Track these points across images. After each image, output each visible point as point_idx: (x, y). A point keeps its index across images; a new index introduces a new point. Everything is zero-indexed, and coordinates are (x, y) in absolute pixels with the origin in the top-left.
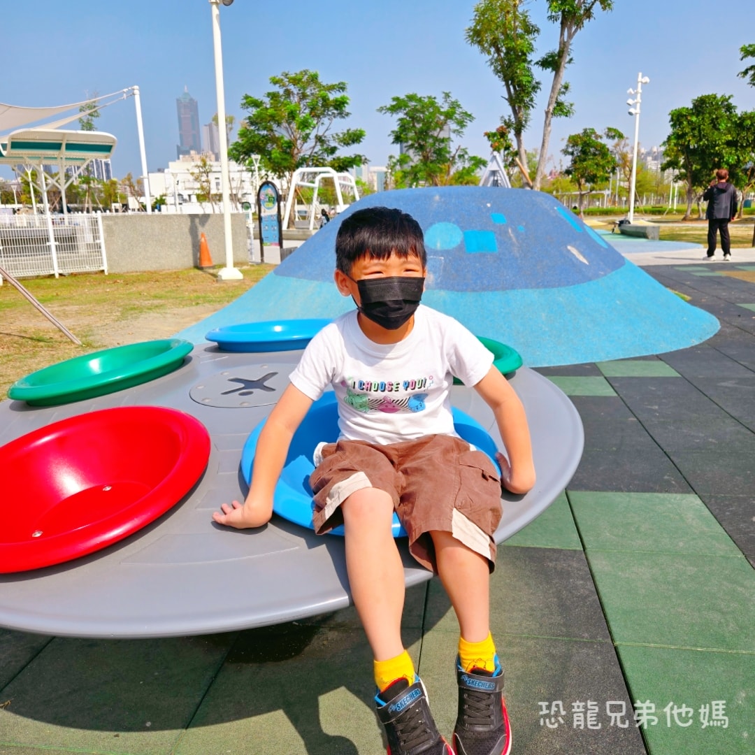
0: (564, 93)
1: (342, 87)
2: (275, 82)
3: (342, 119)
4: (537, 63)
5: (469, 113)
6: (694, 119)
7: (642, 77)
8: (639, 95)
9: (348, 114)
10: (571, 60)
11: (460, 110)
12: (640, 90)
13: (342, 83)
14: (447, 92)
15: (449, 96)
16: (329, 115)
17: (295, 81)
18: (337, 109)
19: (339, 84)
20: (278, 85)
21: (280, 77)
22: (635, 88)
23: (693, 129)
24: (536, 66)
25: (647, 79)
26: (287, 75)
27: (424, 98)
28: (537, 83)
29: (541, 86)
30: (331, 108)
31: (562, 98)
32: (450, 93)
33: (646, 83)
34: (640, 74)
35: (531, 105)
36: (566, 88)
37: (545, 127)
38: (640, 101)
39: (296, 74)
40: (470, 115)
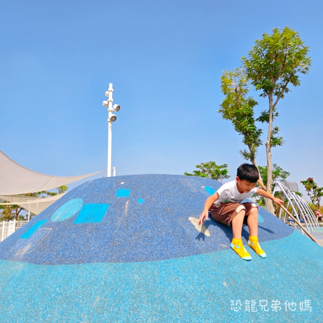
0: (276, 133)
1: (225, 166)
2: (198, 167)
3: (227, 179)
4: (257, 120)
5: (287, 172)
9: (229, 177)
10: (277, 114)
11: (282, 171)
13: (225, 164)
14: (275, 164)
15: (276, 166)
16: (220, 178)
17: (206, 166)
18: (223, 175)
19: (224, 165)
20: (199, 168)
21: (200, 165)
24: (257, 121)
26: (203, 164)
27: (263, 167)
28: (259, 130)
29: (262, 131)
30: (221, 175)
31: (275, 136)
32: (276, 164)
35: (260, 143)
36: (276, 129)
37: (267, 153)
39: (206, 163)
40: (288, 173)
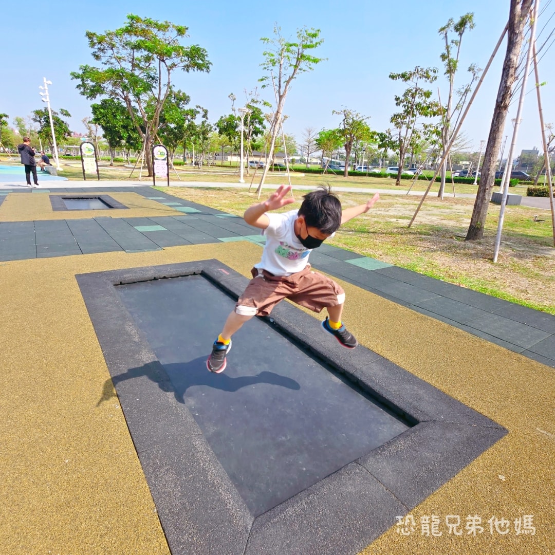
6: (102, 111)
7: (47, 80)
8: (47, 91)
12: (46, 88)
22: (44, 86)
23: (104, 116)
25: (50, 82)
33: (49, 84)
34: (45, 79)
38: (48, 94)
